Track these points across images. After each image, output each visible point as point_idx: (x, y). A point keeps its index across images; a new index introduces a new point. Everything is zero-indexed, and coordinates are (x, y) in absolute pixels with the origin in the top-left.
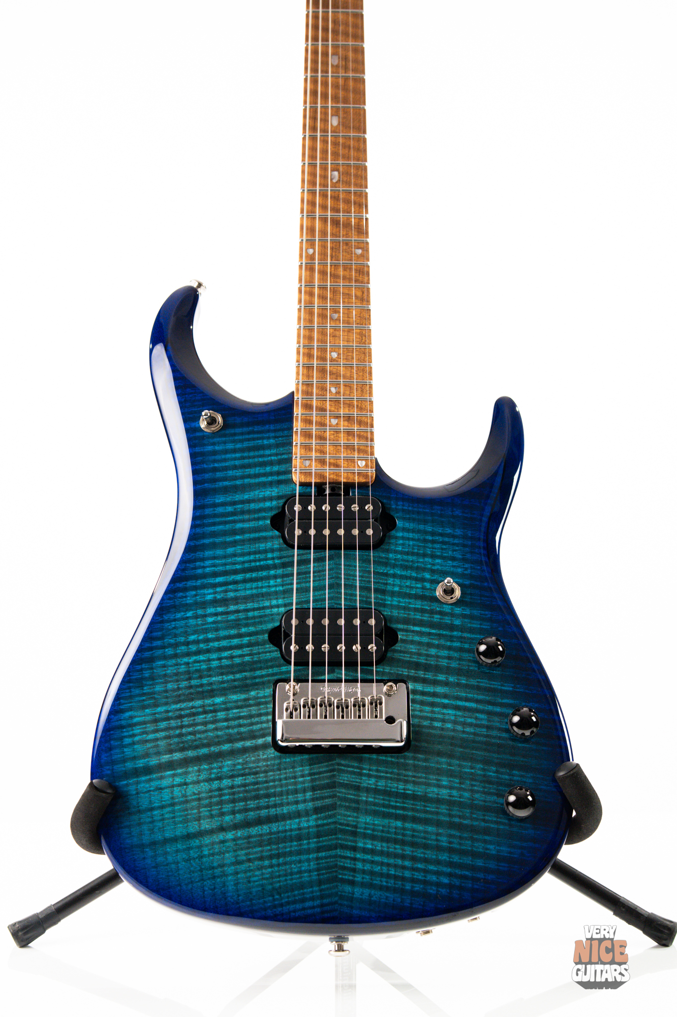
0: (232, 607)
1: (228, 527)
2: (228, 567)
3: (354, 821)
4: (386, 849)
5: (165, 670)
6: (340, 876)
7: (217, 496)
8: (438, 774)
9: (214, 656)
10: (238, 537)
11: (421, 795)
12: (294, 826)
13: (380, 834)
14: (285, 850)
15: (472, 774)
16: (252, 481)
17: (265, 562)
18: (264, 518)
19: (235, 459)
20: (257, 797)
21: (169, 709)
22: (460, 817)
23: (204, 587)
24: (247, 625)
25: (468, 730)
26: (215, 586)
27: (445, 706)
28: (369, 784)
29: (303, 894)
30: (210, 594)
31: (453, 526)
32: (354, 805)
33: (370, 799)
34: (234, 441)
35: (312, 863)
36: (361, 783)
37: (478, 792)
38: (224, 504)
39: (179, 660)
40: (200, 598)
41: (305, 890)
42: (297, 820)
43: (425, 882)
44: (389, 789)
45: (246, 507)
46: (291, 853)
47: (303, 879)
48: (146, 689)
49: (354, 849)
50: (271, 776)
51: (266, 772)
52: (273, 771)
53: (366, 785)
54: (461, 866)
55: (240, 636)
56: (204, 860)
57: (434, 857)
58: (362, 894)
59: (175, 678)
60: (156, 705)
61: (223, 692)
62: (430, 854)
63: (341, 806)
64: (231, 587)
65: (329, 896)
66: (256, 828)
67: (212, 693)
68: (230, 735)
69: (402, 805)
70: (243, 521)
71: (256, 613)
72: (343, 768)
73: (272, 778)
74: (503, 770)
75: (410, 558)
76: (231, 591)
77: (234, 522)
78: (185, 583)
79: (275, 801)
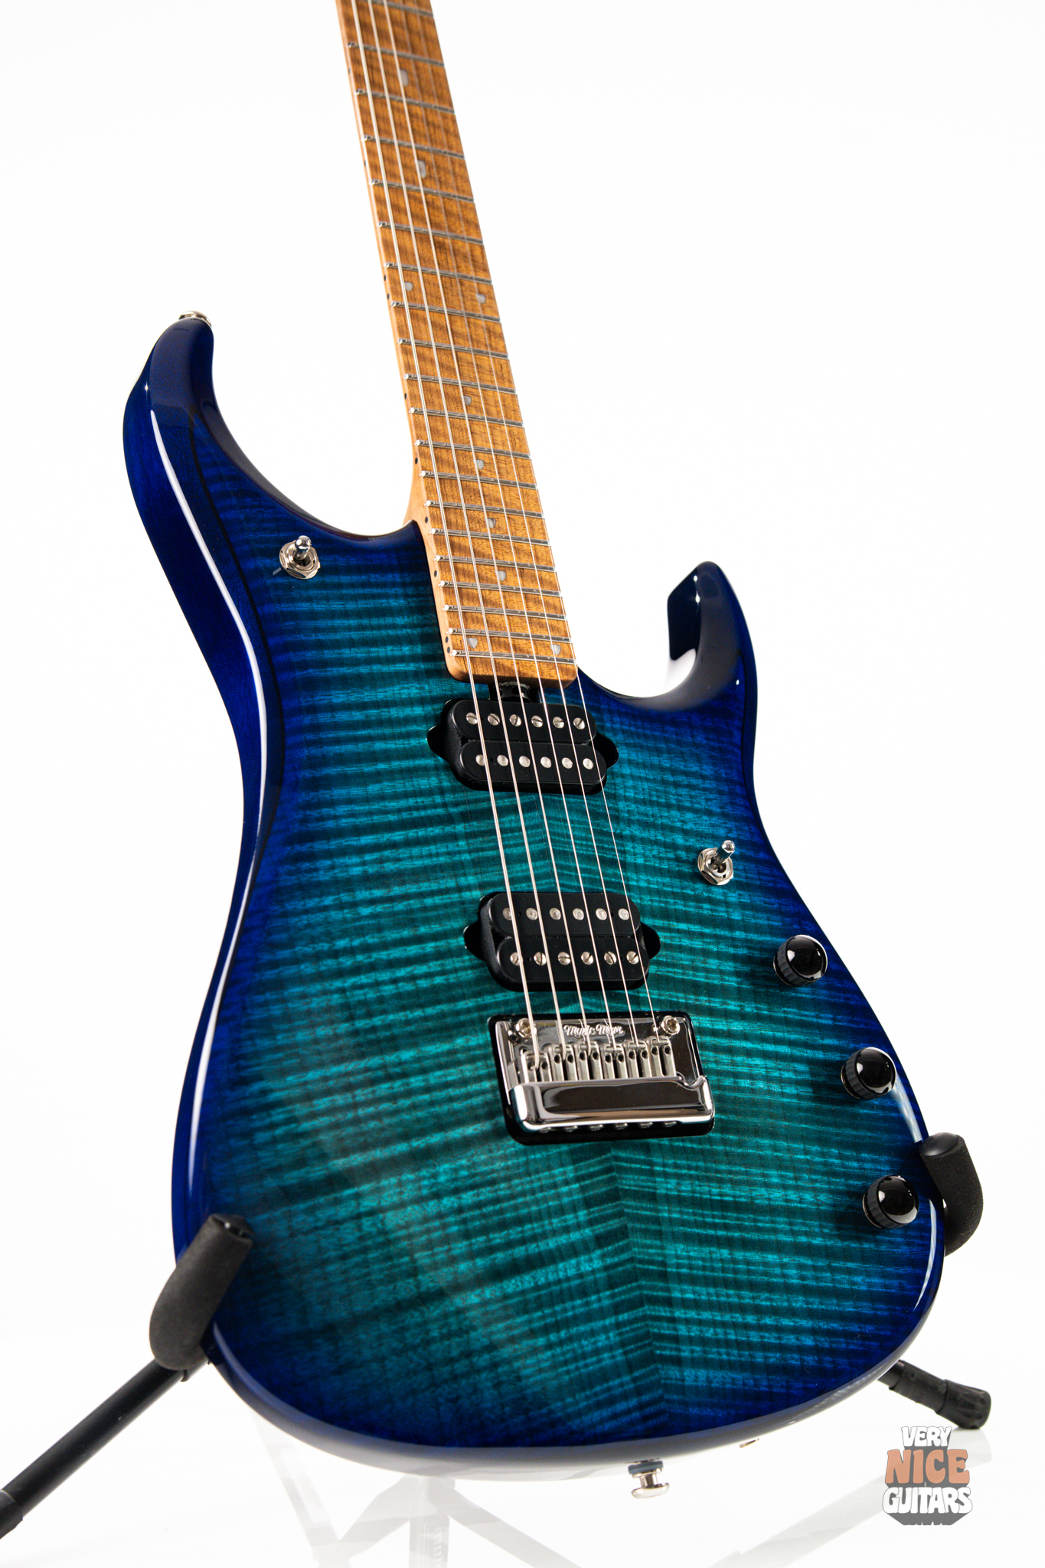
0: (396, 888)
1: (362, 747)
2: (376, 819)
3: (659, 1255)
4: (714, 1298)
5: (307, 1004)
6: (658, 1352)
7: (333, 692)
8: (763, 1166)
9: (385, 976)
10: (382, 766)
11: (746, 1203)
12: (571, 1272)
13: (701, 1273)
14: (565, 1315)
15: (808, 1162)
16: (385, 669)
17: (433, 811)
18: (417, 735)
19: (349, 629)
20: (503, 1225)
21: (328, 1074)
22: (806, 1234)
23: (344, 852)
24: (427, 921)
25: (788, 1090)
26: (361, 850)
27: (749, 1053)
28: (668, 1189)
29: (609, 1389)
30: (356, 865)
31: (699, 760)
32: (655, 1227)
33: (675, 1216)
34: (341, 598)
35: (611, 1334)
36: (656, 1189)
37: (822, 1191)
38: (348, 707)
39: (327, 984)
40: (341, 872)
41: (611, 1383)
42: (573, 1261)
43: (782, 1348)
44: (698, 1195)
45: (385, 713)
46: (575, 1320)
47: (603, 1363)
48: (281, 1040)
49: (669, 1302)
50: (517, 1186)
51: (508, 1179)
52: (519, 1176)
53: (664, 1192)
54: (826, 1315)
55: (419, 940)
56: (434, 1347)
57: (785, 1304)
58: (696, 1378)
59: (327, 1017)
60: (304, 1068)
61: (413, 1039)
62: (780, 1300)
63: (635, 1231)
64: (387, 853)
65: (649, 1388)
66: (513, 1281)
67: (393, 1043)
68: (437, 1116)
69: (722, 1221)
70: (383, 738)
71: (437, 900)
72: (624, 1164)
73: (519, 1189)
74: (848, 1153)
75: (649, 810)
76: (388, 860)
77: (370, 738)
78: (310, 844)
79: (533, 1229)
